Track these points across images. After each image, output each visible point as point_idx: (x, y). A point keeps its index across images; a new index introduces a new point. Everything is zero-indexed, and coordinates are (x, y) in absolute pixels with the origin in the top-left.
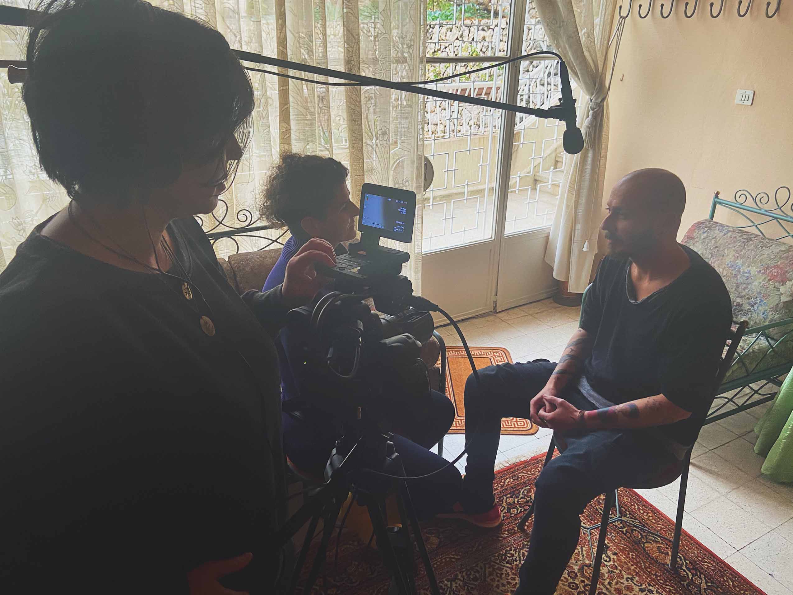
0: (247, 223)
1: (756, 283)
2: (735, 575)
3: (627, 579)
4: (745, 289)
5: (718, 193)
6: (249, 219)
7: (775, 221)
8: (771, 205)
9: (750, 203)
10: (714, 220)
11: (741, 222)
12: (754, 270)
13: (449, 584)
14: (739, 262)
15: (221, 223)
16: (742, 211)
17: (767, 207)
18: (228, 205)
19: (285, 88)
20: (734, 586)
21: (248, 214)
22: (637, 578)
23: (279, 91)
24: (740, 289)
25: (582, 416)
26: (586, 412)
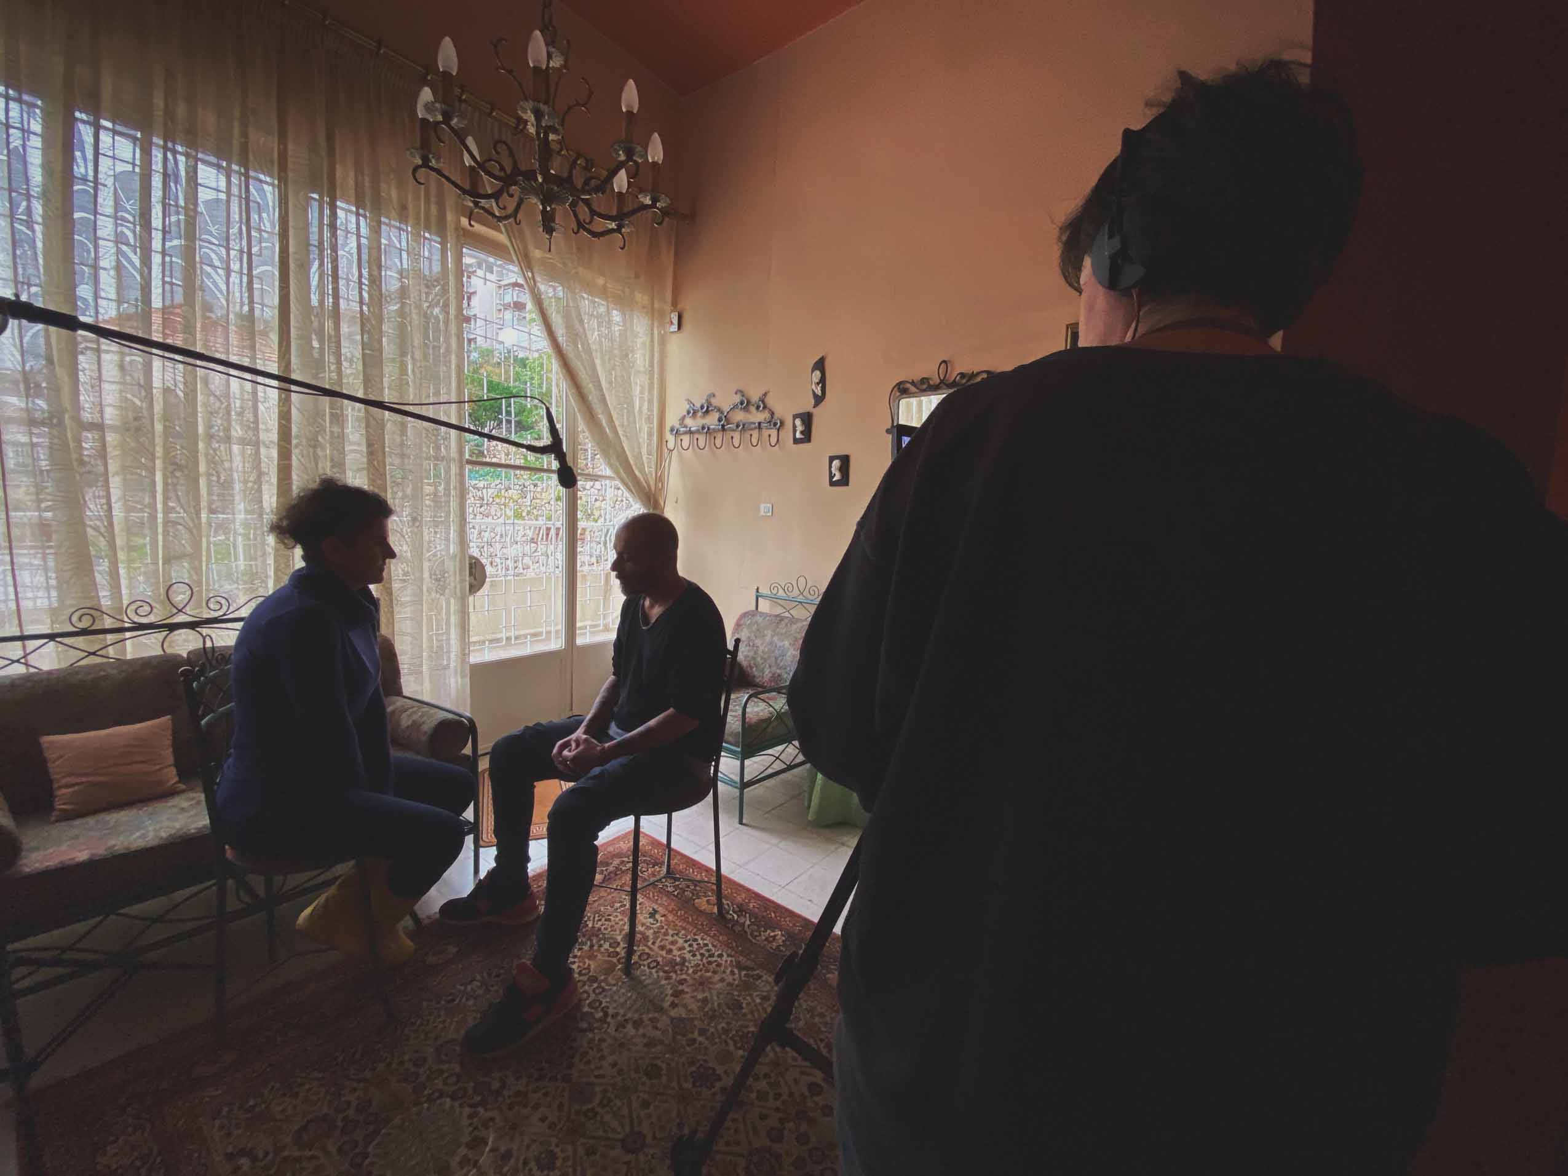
0: (221, 613)
1: (789, 653)
2: (777, 907)
3: (672, 936)
4: (781, 660)
5: (758, 589)
6: (225, 608)
7: (800, 606)
8: (796, 592)
9: (781, 593)
10: (759, 610)
11: (779, 610)
12: (787, 643)
13: (462, 988)
14: (775, 639)
15: (180, 611)
16: (779, 601)
17: (792, 595)
18: (194, 590)
19: (286, 462)
20: (776, 916)
21: (223, 601)
22: (683, 932)
23: (278, 465)
24: (779, 661)
25: (603, 749)
26: (607, 745)
